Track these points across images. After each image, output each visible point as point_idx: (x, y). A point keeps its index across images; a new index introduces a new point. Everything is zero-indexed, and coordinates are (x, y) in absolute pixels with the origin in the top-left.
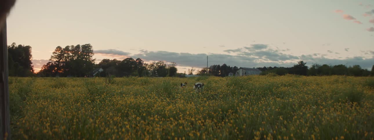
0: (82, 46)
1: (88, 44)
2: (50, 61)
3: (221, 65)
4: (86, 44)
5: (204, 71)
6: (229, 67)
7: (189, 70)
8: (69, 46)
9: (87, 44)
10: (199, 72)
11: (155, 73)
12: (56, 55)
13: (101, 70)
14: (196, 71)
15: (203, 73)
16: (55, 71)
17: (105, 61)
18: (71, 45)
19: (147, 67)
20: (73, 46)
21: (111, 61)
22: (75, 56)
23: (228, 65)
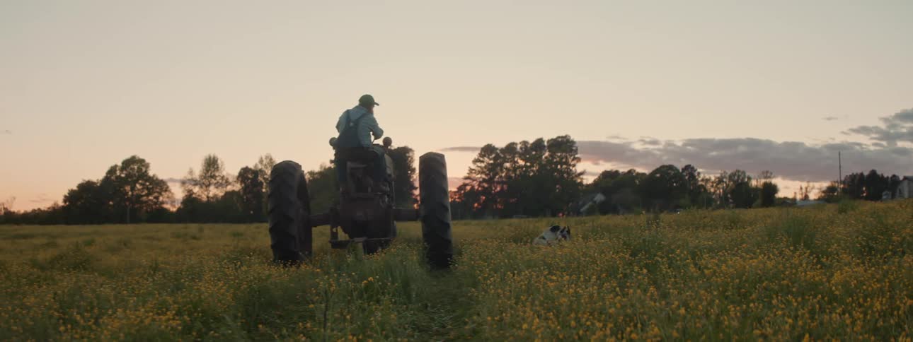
0: (548, 141)
1: (564, 135)
2: (468, 181)
3: (866, 173)
4: (559, 137)
5: (831, 190)
6: (882, 175)
7: (801, 188)
8: (516, 144)
9: (562, 137)
10: (823, 192)
11: (727, 199)
12: (483, 165)
13: (599, 197)
14: (815, 190)
15: (829, 195)
16: (479, 204)
17: (606, 175)
18: (521, 140)
19: (709, 185)
20: (525, 143)
21: (624, 174)
22: (532, 166)
23: (879, 173)
